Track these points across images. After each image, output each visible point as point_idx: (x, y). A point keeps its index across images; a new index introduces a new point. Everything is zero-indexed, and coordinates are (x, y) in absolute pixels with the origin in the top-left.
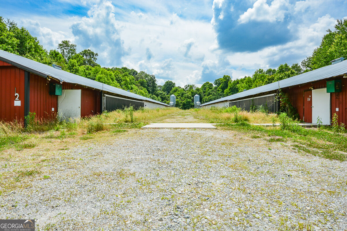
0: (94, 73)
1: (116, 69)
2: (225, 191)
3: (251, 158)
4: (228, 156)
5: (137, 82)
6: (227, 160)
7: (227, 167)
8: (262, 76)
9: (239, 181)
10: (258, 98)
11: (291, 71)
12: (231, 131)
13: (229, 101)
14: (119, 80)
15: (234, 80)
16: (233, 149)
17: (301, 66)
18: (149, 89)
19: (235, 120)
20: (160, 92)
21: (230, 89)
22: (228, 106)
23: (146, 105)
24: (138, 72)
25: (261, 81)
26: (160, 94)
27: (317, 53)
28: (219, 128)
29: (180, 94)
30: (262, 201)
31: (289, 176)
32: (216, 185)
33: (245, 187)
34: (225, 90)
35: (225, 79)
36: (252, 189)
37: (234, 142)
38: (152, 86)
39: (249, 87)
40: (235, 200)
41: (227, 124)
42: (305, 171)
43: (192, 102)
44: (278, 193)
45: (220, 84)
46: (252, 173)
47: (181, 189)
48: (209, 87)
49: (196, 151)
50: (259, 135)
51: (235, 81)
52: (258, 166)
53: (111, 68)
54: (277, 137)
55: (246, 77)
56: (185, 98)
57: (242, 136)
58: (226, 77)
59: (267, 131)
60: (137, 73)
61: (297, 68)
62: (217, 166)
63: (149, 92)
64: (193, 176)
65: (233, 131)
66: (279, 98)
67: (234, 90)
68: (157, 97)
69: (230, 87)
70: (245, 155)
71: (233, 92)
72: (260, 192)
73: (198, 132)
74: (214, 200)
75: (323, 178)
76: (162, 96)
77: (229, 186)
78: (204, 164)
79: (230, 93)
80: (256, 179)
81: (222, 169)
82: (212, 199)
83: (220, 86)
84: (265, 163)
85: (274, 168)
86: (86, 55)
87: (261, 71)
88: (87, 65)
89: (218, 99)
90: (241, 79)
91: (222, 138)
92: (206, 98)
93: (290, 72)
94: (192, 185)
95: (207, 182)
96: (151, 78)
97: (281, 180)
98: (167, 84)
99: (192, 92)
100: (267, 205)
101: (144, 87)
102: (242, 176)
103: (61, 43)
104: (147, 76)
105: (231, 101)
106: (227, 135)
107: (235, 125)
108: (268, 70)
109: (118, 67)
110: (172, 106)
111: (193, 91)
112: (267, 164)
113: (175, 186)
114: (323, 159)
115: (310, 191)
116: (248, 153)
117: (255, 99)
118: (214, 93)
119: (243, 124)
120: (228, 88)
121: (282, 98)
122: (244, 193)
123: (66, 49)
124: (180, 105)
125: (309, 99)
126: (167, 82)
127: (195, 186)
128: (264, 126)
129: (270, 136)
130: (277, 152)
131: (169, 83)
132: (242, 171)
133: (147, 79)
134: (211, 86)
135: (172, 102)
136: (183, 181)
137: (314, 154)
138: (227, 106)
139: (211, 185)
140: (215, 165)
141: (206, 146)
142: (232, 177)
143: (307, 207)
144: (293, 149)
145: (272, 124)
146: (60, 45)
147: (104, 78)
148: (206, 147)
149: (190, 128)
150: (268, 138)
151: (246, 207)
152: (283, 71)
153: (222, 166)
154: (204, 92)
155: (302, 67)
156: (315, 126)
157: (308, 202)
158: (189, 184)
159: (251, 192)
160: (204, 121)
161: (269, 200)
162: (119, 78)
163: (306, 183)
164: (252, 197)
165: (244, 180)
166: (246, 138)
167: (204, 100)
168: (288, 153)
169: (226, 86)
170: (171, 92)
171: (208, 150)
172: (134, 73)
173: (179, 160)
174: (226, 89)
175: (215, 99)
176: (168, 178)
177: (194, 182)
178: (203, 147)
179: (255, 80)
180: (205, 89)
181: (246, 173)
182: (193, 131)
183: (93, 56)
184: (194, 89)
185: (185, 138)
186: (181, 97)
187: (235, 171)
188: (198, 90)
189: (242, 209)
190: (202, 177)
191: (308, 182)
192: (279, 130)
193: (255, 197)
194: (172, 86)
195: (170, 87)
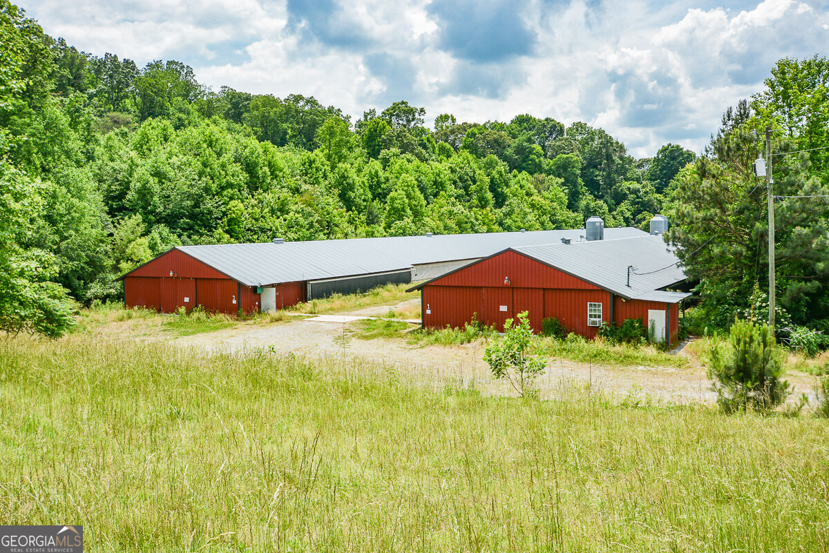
23: (416, 275)
24: (566, 127)
38: (605, 169)
60: (560, 132)
68: (620, 202)
76: (637, 198)
86: (399, 117)
98: (665, 157)
104: (592, 135)
126: (664, 150)
131: (671, 152)
172: (552, 130)
183: (414, 115)
194: (680, 163)
195: (672, 165)
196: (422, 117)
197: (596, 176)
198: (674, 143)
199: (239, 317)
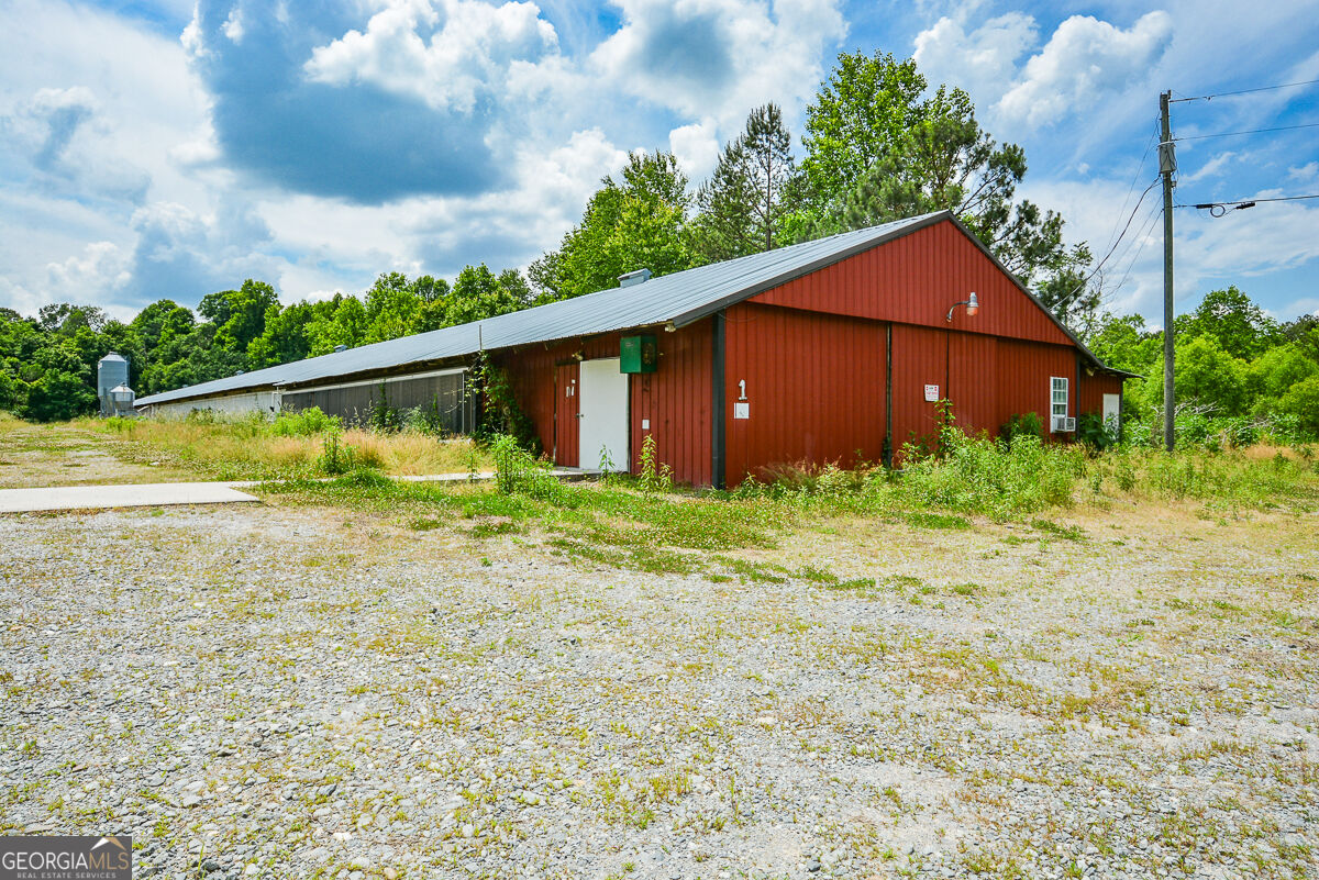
2: (387, 742)
3: (437, 604)
4: (348, 608)
6: (352, 623)
7: (361, 651)
8: (401, 301)
9: (425, 692)
10: (404, 381)
11: (501, 293)
12: (323, 507)
13: (281, 387)
15: (290, 305)
16: (359, 577)
17: (527, 279)
19: (329, 466)
21: (275, 338)
22: (277, 409)
25: (399, 320)
27: (574, 244)
28: (270, 498)
29: (13, 346)
30: (527, 743)
31: (573, 642)
32: (344, 731)
33: (456, 709)
34: (251, 341)
35: (252, 297)
36: (480, 710)
37: (353, 552)
39: (355, 339)
40: (437, 765)
41: (301, 483)
42: (611, 620)
43: (82, 386)
44: (565, 705)
45: (226, 314)
46: (459, 656)
47: (191, 788)
48: (175, 325)
49: (200, 605)
50: (433, 517)
51: (293, 308)
52: (471, 627)
54: (496, 520)
55: (338, 298)
56: (45, 365)
57: (375, 525)
58: (255, 289)
59: (457, 502)
61: (515, 283)
62: (321, 655)
64: (226, 714)
65: (330, 510)
66: (479, 385)
67: (293, 345)
69: (275, 330)
70: (410, 596)
71: (285, 351)
72: (509, 715)
73: (179, 523)
74: (359, 789)
75: (661, 629)
77: (395, 722)
78: (256, 654)
79: (271, 355)
80: (482, 674)
81: (345, 664)
82: (349, 789)
83: (228, 325)
84: (488, 614)
85: (520, 624)
87: (397, 282)
89: (217, 376)
90: (321, 302)
91: (297, 539)
92: (161, 374)
93: (495, 296)
94: (238, 756)
95: (303, 727)
97: (556, 659)
99: (85, 342)
100: (545, 752)
102: (428, 675)
105: (289, 387)
106: (312, 525)
107: (333, 485)
108: (420, 281)
111: (88, 334)
112: (497, 614)
113: (157, 778)
114: (640, 575)
115: (643, 677)
116: (419, 586)
117: (391, 383)
118: (198, 352)
119: (366, 481)
120: (264, 334)
121: (490, 386)
122: (459, 732)
124: (14, 401)
125: (570, 392)
127: (255, 756)
128: (441, 482)
129: (469, 517)
130: (510, 571)
132: (422, 654)
134: (185, 321)
136: (185, 748)
137: (616, 562)
138: (272, 409)
139: (321, 733)
140: (310, 649)
141: (240, 578)
142: (394, 686)
143: (653, 727)
144: (553, 554)
145: (465, 476)
148: (243, 584)
149: (129, 508)
150: (469, 525)
151: (483, 779)
152: (475, 292)
153: (339, 649)
154: (150, 345)
155: (529, 284)
156: (592, 477)
157: (649, 709)
158: (224, 755)
159: (483, 722)
160: (179, 472)
161: (546, 733)
163: (624, 654)
164: (493, 740)
165: (442, 686)
166: (394, 532)
167: (152, 382)
168: (544, 570)
169: (257, 326)
171: (253, 596)
173: (127, 659)
174: (255, 339)
175: (203, 379)
176: (98, 751)
177: (245, 738)
178: (226, 585)
179: (379, 311)
180: (155, 330)
181: (438, 659)
182: (148, 521)
184: (93, 327)
185: (122, 555)
186: (22, 360)
187: (397, 659)
188: (116, 331)
189: (473, 790)
190: (269, 712)
191: (630, 649)
192: (492, 493)
193: (500, 737)
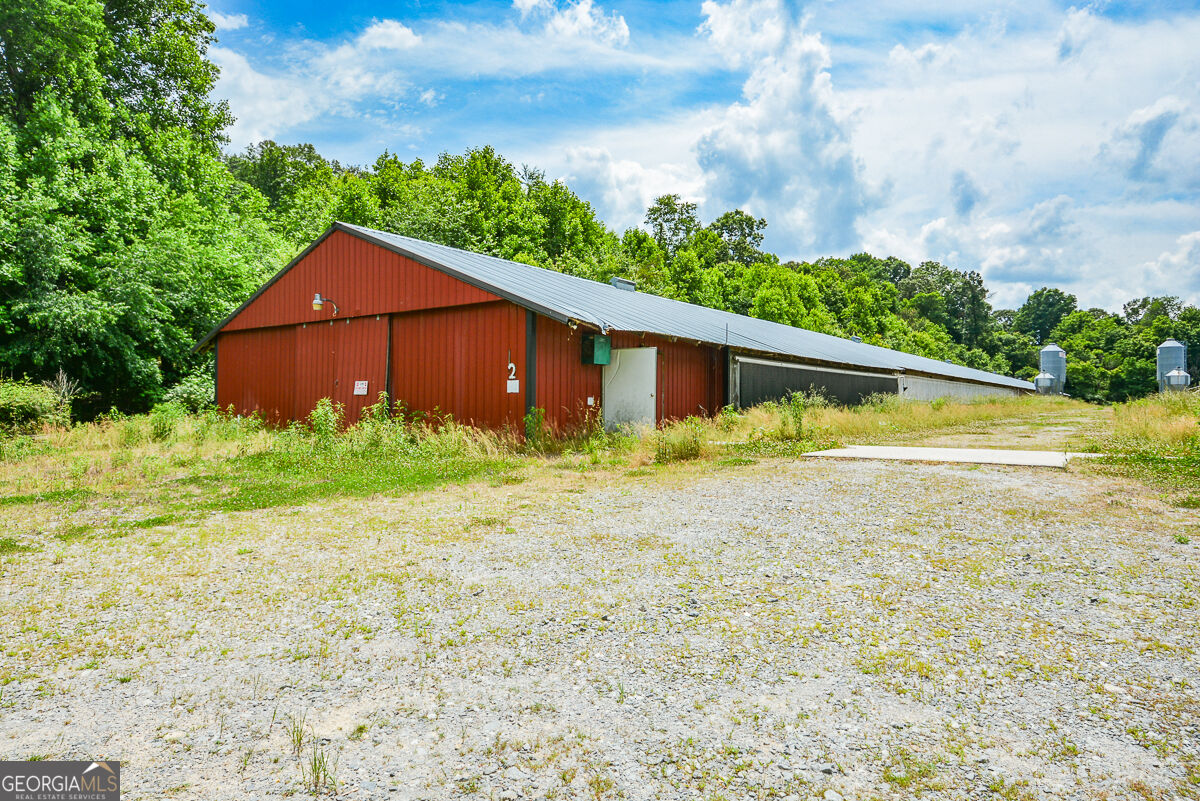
0: (751, 287)
1: (831, 262)
5: (909, 303)
14: (835, 303)
18: (959, 327)
20: (1005, 336)
23: (905, 389)
24: (913, 268)
26: (1003, 345)
29: (1098, 339)
38: (969, 315)
53: (811, 261)
56: (1124, 354)
60: (908, 271)
63: (957, 338)
68: (992, 355)
76: (1013, 350)
86: (731, 231)
88: (730, 262)
96: (968, 283)
98: (1039, 304)
101: (936, 320)
103: (656, 206)
104: (946, 277)
106: (1080, 489)
109: (835, 257)
110: (1048, 391)
111: (1165, 323)
123: (667, 221)
124: (1097, 388)
126: (1037, 296)
131: (1047, 297)
133: (948, 287)
135: (1048, 376)
146: (653, 211)
147: (778, 301)
149: (958, 464)
162: (835, 294)
170: (1056, 333)
172: (897, 270)
183: (752, 228)
184: (1171, 315)
186: (1105, 351)
194: (1062, 310)
195: (1050, 313)
196: (760, 232)
197: (955, 325)
198: (1051, 286)
199: (526, 441)
